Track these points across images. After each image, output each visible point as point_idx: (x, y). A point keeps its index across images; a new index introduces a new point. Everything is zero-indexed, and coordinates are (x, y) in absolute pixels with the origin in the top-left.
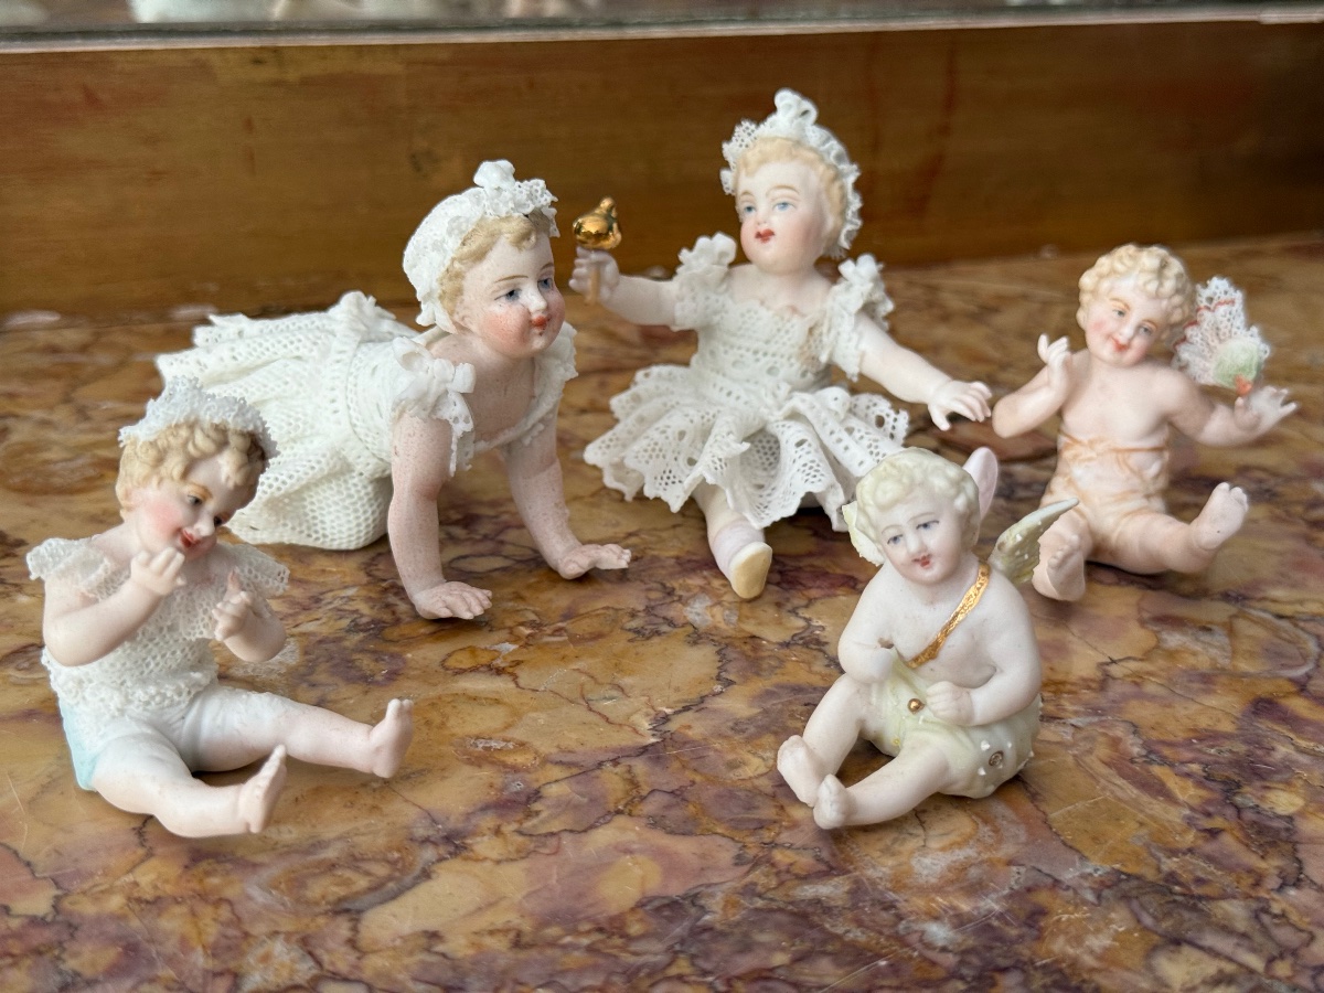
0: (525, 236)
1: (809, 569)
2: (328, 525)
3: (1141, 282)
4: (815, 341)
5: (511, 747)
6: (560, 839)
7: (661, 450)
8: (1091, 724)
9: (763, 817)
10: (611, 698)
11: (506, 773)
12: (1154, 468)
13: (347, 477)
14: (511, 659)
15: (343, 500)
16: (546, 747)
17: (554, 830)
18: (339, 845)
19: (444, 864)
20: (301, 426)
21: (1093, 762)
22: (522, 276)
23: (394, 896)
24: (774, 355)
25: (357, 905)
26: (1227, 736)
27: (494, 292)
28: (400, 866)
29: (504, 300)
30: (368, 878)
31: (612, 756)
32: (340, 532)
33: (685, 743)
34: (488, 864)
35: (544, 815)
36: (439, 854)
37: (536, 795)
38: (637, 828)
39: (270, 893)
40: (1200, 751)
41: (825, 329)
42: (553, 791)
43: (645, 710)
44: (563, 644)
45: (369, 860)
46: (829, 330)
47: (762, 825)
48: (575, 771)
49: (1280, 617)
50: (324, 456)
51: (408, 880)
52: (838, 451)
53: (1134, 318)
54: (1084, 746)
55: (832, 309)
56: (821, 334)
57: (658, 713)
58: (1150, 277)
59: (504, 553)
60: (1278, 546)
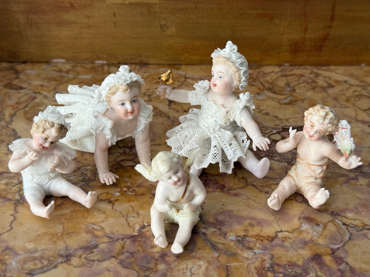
0: (127, 90)
1: (214, 180)
2: (88, 147)
3: (319, 119)
4: (229, 115)
5: (99, 229)
6: (94, 262)
7: (179, 140)
8: (260, 253)
9: (150, 267)
10: (134, 217)
11: (93, 237)
12: (320, 171)
13: (93, 136)
14: (116, 198)
15: (92, 142)
16: (108, 231)
17: (94, 259)
18: (40, 252)
19: (62, 265)
20: (80, 123)
21: (252, 267)
22: (125, 100)
23: (44, 272)
24: (217, 117)
25: (34, 273)
26: (298, 266)
27: (117, 103)
28: (51, 262)
29: (120, 105)
30: (41, 265)
31: (123, 237)
32: (91, 149)
33: (144, 237)
34: (72, 267)
35: (95, 254)
36: (62, 261)
37: (96, 246)
38: (115, 263)
39: (17, 264)
40: (286, 270)
41: (232, 112)
42: (102, 246)
43: (140, 223)
44: (132, 195)
45: (45, 259)
46: (233, 112)
47: (148, 269)
48: (111, 240)
49: (344, 224)
50: (85, 131)
51: (50, 267)
52: (225, 150)
53: (315, 129)
54: (254, 260)
55: (235, 107)
56: (231, 113)
57: (143, 224)
58: (321, 118)
59: (134, 161)
60: (361, 196)
